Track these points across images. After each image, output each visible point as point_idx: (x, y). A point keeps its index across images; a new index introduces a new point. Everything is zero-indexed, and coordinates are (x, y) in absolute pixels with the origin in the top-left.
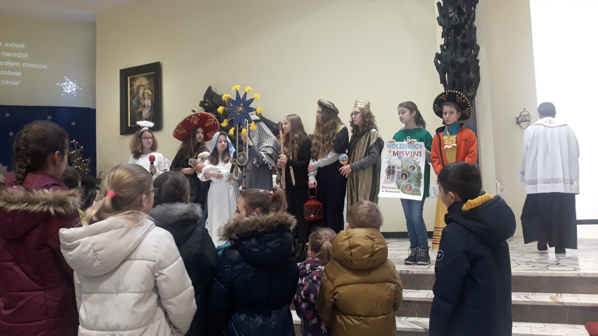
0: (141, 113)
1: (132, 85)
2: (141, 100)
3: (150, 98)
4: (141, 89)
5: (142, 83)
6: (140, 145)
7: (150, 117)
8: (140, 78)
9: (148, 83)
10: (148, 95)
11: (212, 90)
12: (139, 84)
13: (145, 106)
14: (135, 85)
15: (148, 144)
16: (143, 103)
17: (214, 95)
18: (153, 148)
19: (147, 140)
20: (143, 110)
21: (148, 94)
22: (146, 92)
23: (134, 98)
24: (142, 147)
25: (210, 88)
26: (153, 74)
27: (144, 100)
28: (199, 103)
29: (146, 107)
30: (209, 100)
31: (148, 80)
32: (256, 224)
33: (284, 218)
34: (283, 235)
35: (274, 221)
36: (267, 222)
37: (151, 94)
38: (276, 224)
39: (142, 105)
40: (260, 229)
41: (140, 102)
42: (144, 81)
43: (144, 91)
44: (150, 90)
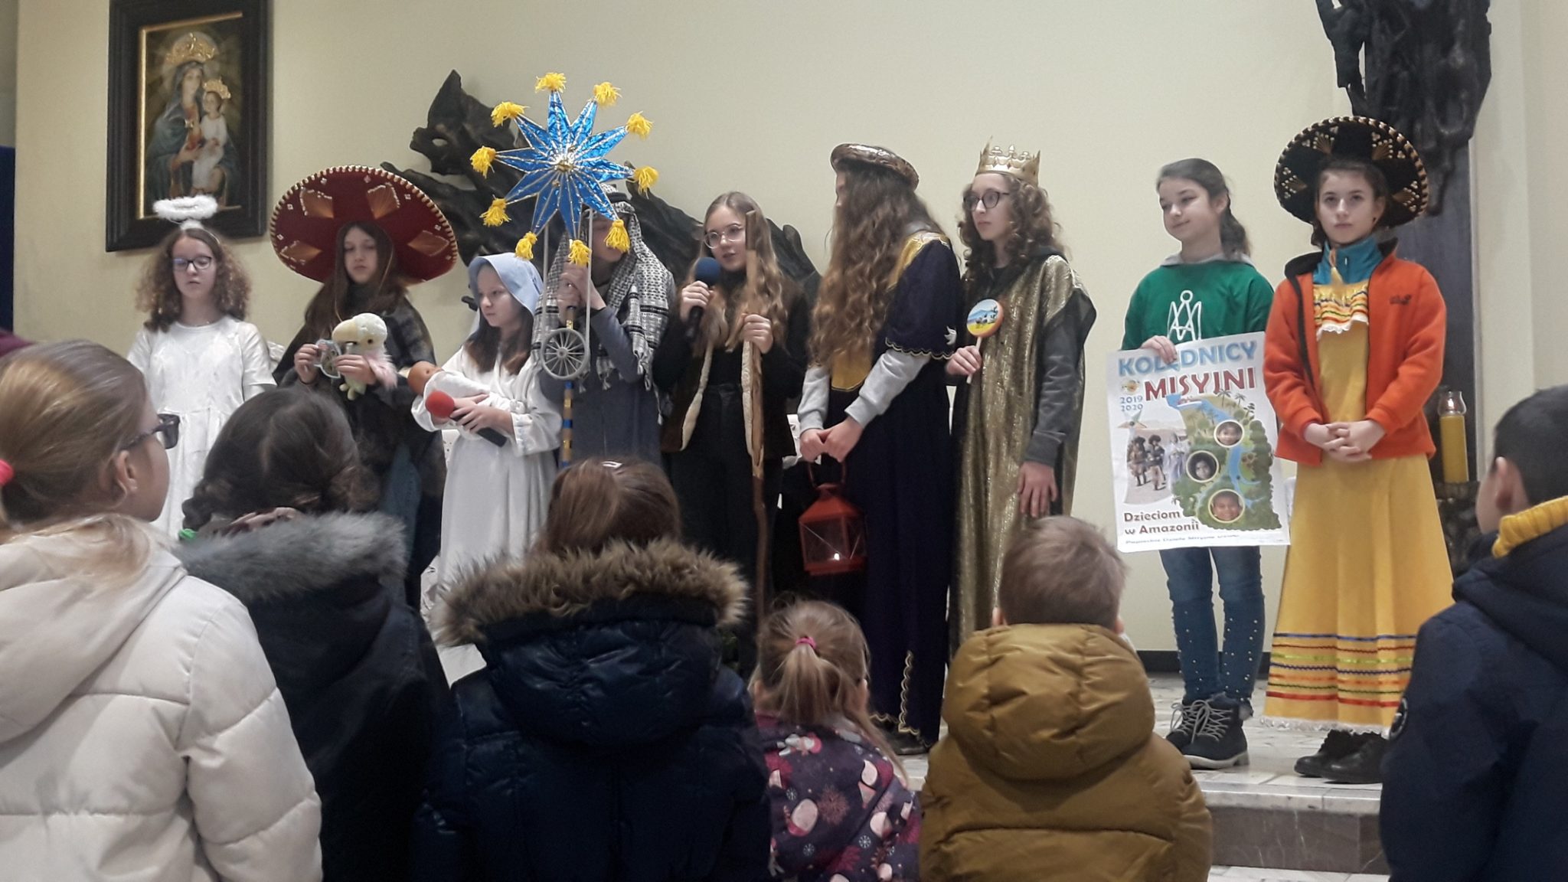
0: (188, 167)
2: (189, 118)
3: (223, 115)
4: (191, 78)
7: (222, 184)
8: (188, 32)
9: (218, 53)
10: (214, 100)
11: (463, 87)
12: (183, 55)
13: (202, 142)
14: (168, 59)
16: (196, 131)
17: (470, 107)
19: (183, 267)
20: (197, 157)
21: (217, 95)
22: (208, 89)
23: (162, 109)
25: (453, 80)
26: (237, 20)
27: (200, 120)
28: (410, 138)
29: (206, 146)
30: (449, 128)
31: (217, 42)
32: (544, 587)
33: (661, 566)
34: (663, 636)
35: (616, 578)
36: (586, 579)
37: (229, 96)
38: (625, 591)
39: (191, 139)
40: (557, 605)
41: (186, 126)
42: (201, 48)
43: (201, 85)
44: (224, 83)
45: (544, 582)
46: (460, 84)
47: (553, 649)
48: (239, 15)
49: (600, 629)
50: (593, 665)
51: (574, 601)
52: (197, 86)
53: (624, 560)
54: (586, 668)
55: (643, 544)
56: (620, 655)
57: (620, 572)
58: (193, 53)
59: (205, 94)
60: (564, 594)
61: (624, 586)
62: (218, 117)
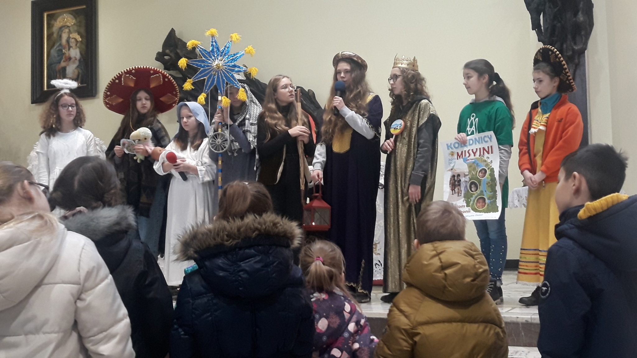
0: (64, 69)
1: (50, 26)
2: (64, 49)
3: (78, 47)
4: (65, 32)
5: (66, 23)
6: (55, 116)
7: (78, 76)
8: (63, 14)
9: (76, 22)
10: (75, 41)
11: (176, 35)
12: (61, 24)
13: (70, 59)
14: (55, 25)
15: (67, 115)
16: (67, 55)
17: (179, 43)
18: (78, 121)
19: (66, 108)
20: (68, 65)
21: (76, 39)
22: (72, 37)
23: (53, 45)
24: (59, 119)
25: (172, 33)
26: (84, 8)
27: (69, 50)
28: (155, 56)
29: (72, 60)
30: (171, 52)
31: (76, 18)
32: (221, 234)
33: (268, 224)
34: (270, 252)
35: (251, 229)
36: (239, 230)
37: (80, 39)
38: (254, 234)
39: (65, 57)
40: (227, 241)
41: (63, 52)
42: (69, 20)
43: (69, 35)
44: (78, 35)
45: (222, 232)
46: (175, 34)
47: (225, 258)
48: (84, 7)
49: (245, 250)
50: (243, 265)
51: (234, 239)
52: (67, 36)
53: (253, 222)
54: (240, 266)
55: (260, 215)
56: (253, 260)
57: (252, 226)
58: (66, 22)
59: (71, 39)
60: (230, 236)
61: (254, 232)
62: (76, 48)
